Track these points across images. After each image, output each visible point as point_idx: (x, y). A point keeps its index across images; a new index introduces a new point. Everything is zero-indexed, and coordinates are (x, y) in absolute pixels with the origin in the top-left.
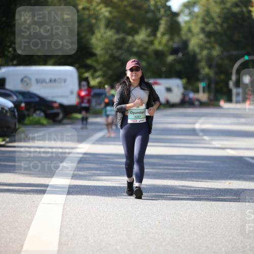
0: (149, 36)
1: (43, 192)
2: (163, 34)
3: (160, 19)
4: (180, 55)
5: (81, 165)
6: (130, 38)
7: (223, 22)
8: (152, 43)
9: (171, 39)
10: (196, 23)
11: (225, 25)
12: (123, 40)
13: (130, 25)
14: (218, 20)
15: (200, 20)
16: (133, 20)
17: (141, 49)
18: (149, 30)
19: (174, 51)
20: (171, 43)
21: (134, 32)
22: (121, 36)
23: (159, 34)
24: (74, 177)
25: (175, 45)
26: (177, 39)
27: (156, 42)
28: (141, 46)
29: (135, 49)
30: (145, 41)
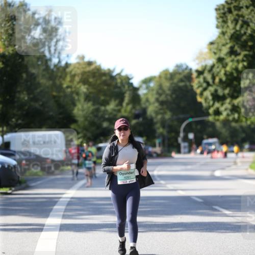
0: (117, 105)
1: (41, 230)
2: (128, 104)
3: (125, 93)
4: (141, 119)
5: (69, 207)
6: (103, 108)
7: (172, 93)
8: (119, 111)
9: (134, 108)
10: (152, 95)
11: (174, 96)
12: (97, 110)
13: (102, 98)
14: (168, 92)
15: (155, 92)
16: (105, 95)
17: (111, 116)
18: (117, 102)
19: (137, 116)
20: (133, 111)
21: (106, 103)
22: (96, 106)
23: (124, 104)
24: (64, 217)
25: (137, 112)
26: (138, 107)
27: (123, 110)
28: (111, 113)
29: (107, 116)
30: (114, 110)
